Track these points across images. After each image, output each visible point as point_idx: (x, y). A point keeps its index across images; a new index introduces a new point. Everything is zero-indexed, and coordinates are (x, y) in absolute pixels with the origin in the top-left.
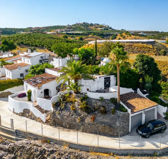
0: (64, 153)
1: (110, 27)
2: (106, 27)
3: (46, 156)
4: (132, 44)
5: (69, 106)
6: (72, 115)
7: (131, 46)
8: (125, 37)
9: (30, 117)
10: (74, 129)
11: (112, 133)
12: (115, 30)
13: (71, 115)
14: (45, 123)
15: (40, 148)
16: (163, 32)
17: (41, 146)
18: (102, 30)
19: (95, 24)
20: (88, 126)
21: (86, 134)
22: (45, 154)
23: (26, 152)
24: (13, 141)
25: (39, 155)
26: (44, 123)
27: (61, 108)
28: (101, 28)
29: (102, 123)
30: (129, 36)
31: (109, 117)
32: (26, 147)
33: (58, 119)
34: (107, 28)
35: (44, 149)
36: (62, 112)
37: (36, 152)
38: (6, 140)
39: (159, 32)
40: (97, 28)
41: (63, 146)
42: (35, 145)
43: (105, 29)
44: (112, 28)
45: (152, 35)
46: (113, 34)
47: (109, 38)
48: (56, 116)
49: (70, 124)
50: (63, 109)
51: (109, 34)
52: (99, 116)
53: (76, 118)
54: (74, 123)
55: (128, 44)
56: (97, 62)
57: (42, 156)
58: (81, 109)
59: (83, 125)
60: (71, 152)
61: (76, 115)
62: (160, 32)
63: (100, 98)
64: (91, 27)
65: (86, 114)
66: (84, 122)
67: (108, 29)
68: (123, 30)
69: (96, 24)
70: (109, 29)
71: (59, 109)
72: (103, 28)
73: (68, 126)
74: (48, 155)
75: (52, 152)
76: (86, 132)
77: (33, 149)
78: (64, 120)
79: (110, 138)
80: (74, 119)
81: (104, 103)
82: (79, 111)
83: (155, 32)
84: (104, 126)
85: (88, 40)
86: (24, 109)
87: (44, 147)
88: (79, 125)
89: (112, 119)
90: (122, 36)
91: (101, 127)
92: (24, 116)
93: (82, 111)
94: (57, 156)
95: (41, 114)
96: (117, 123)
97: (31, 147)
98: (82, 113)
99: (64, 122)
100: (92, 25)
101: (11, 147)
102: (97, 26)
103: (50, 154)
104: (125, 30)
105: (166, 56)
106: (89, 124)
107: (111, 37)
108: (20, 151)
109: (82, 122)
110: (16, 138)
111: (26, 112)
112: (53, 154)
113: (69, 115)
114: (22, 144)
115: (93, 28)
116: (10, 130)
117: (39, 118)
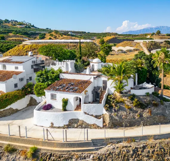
0: (155, 145)
1: (32, 25)
2: (27, 25)
3: (140, 153)
4: (76, 44)
5: (121, 106)
6: (130, 113)
7: (76, 46)
8: (56, 37)
9: (80, 126)
10: (135, 125)
11: (166, 121)
12: (38, 28)
13: (128, 113)
14: (103, 128)
15: (131, 148)
16: (89, 32)
17: (131, 146)
18: (22, 27)
19: (12, 20)
20: (147, 120)
21: (148, 127)
22: (138, 151)
23: (117, 157)
24: (94, 152)
25: (133, 155)
26: (101, 128)
27: (115, 110)
28: (21, 26)
29: (157, 114)
30: (60, 36)
31: (161, 108)
32: (115, 152)
33: (116, 120)
34: (29, 26)
35: (136, 147)
36: (118, 113)
37: (128, 153)
38: (82, 153)
39: (85, 32)
40: (15, 25)
41: (148, 140)
42: (123, 147)
43: (26, 27)
44: (34, 26)
45: (80, 35)
46: (40, 33)
47: (36, 37)
48: (114, 118)
49: (129, 122)
50: (117, 110)
51: (35, 33)
52: (154, 109)
53: (134, 115)
54: (134, 120)
55: (72, 44)
56: (86, 63)
57: (136, 155)
58: (135, 106)
59: (142, 121)
60: (160, 142)
61: (133, 113)
62: (87, 32)
63: (146, 93)
64: (7, 24)
65: (142, 110)
66: (143, 117)
67: (30, 28)
68: (48, 29)
69: (14, 20)
70: (32, 27)
71: (113, 110)
72: (24, 26)
73: (128, 125)
74: (142, 151)
75: (144, 147)
76: (147, 125)
77: (124, 151)
78: (123, 120)
79: (167, 125)
80: (133, 117)
81: (152, 97)
82: (134, 109)
83: (83, 32)
84: (160, 117)
85: (13, 39)
86: (70, 120)
87: (135, 146)
88: (138, 121)
89: (163, 109)
90: (52, 35)
91: (157, 118)
92: (70, 128)
93: (137, 108)
94: (150, 149)
95: (97, 120)
96: (166, 112)
97: (121, 150)
98: (137, 110)
99: (123, 122)
100: (7, 21)
101: (94, 158)
102: (15, 23)
103: (143, 150)
104: (50, 29)
105: (110, 55)
106: (147, 118)
107: (38, 37)
108: (110, 158)
109: (141, 117)
110: (95, 148)
111: (73, 123)
112: (146, 148)
113: (127, 114)
114: (108, 151)
115: (10, 25)
116: (83, 142)
117: (94, 125)
